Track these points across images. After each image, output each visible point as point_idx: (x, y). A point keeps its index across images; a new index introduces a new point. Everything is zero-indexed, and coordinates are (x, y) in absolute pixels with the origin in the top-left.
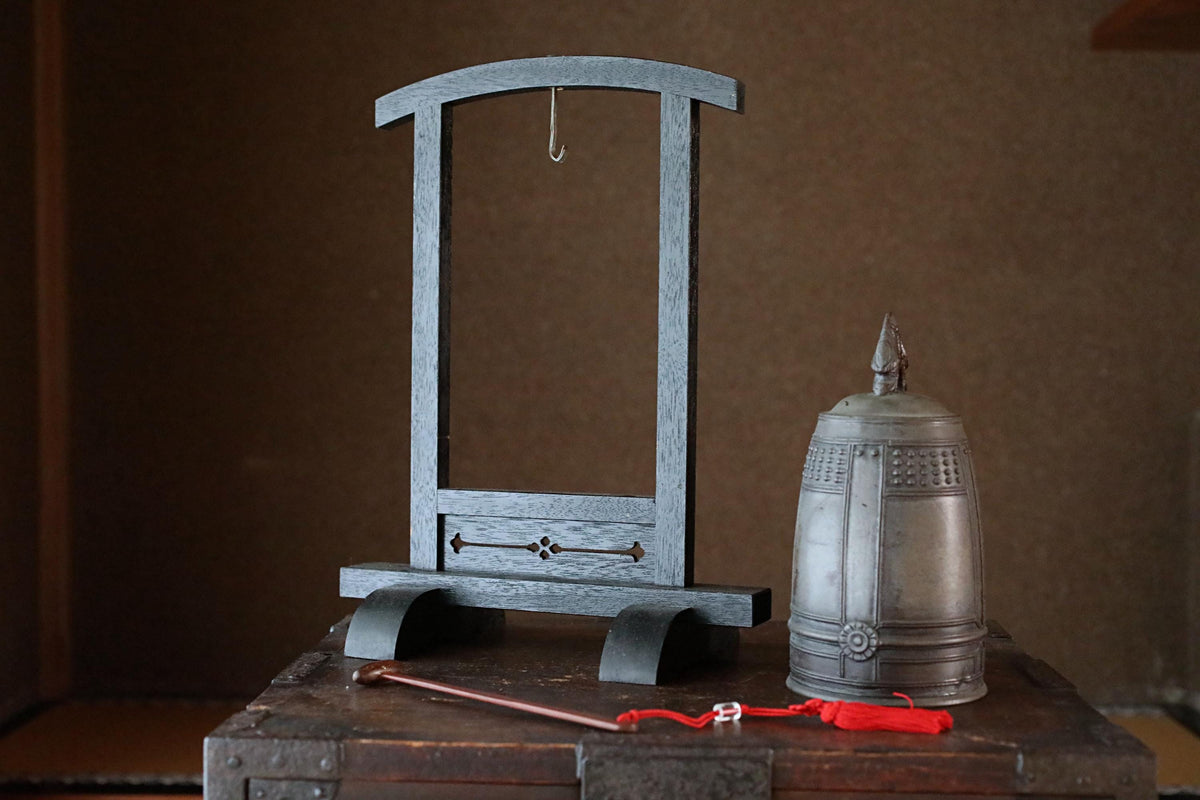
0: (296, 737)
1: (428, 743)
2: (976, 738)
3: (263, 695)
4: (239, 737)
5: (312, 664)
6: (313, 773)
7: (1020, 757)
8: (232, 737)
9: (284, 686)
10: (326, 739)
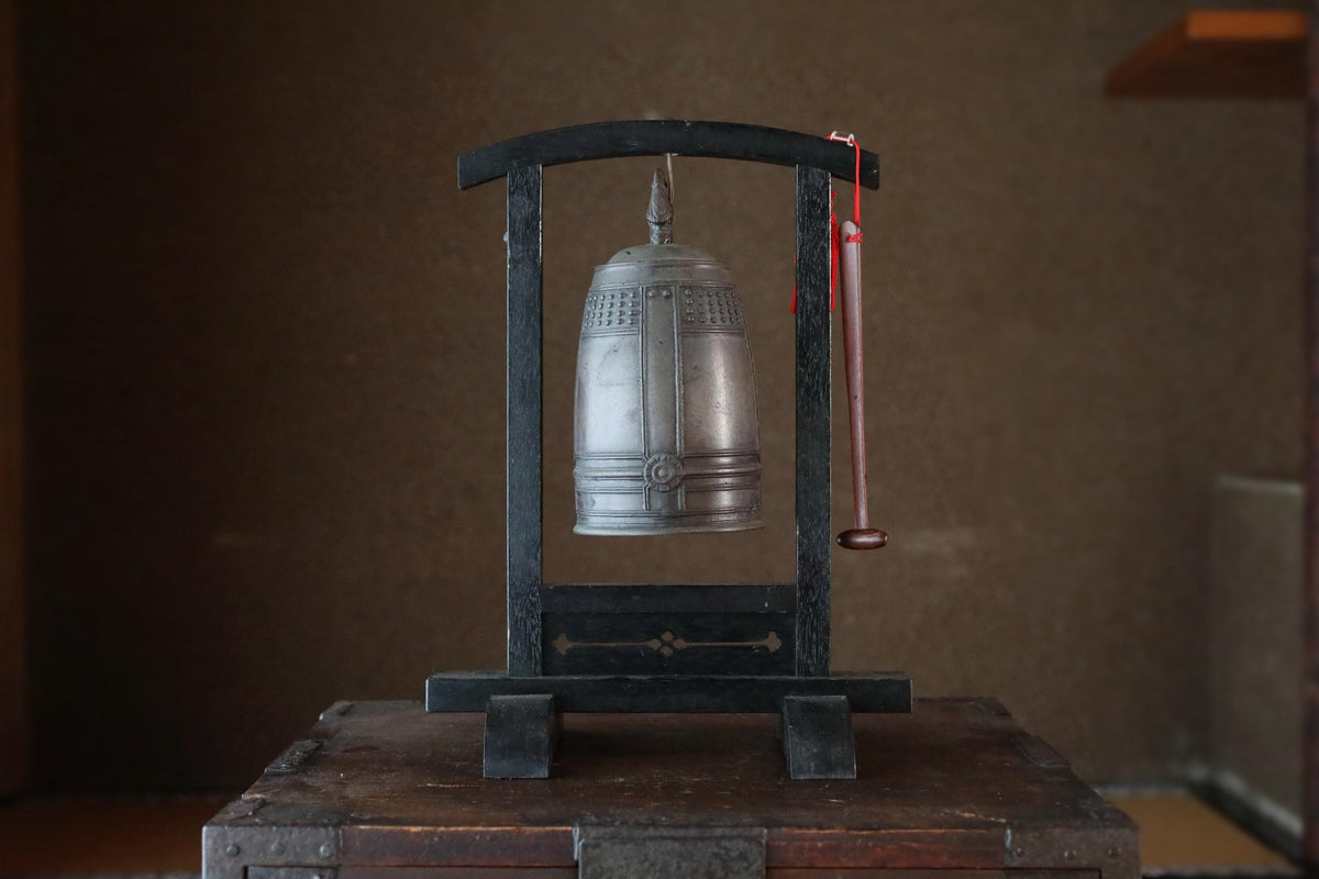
0: (294, 825)
1: (426, 828)
2: (967, 815)
3: (257, 783)
4: (238, 826)
5: (305, 752)
6: (312, 860)
7: (1009, 831)
8: (229, 826)
9: (279, 775)
10: (325, 826)
